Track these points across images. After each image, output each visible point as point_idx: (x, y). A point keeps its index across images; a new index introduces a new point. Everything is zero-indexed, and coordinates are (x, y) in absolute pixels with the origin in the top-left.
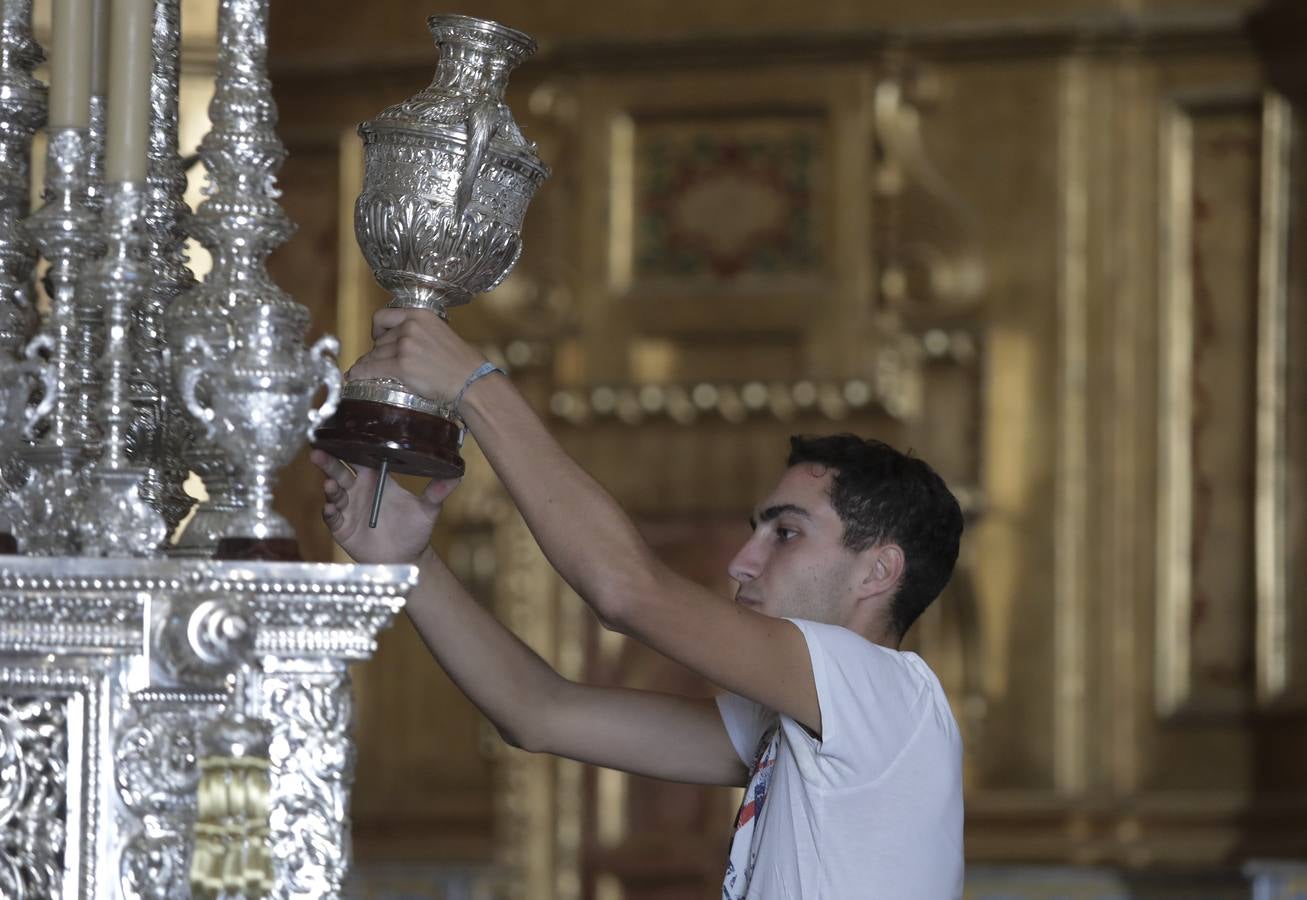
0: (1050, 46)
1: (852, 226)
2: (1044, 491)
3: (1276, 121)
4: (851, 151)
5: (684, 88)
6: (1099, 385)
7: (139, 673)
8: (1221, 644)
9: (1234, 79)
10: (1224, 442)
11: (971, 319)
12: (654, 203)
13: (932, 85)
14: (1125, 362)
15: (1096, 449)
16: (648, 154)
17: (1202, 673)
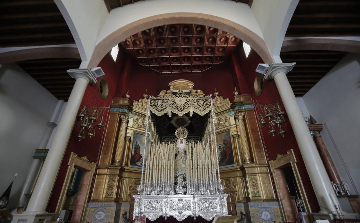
0: (237, 177)
1: (231, 182)
2: (238, 190)
3: (244, 178)
4: (231, 180)
5: (226, 179)
6: (239, 187)
7: (219, 199)
8: (245, 195)
9: (242, 177)
10: (244, 189)
11: (235, 185)
12: (225, 182)
13: (233, 178)
14: (240, 186)
15: (240, 189)
16: (225, 181)
17: (244, 196)
